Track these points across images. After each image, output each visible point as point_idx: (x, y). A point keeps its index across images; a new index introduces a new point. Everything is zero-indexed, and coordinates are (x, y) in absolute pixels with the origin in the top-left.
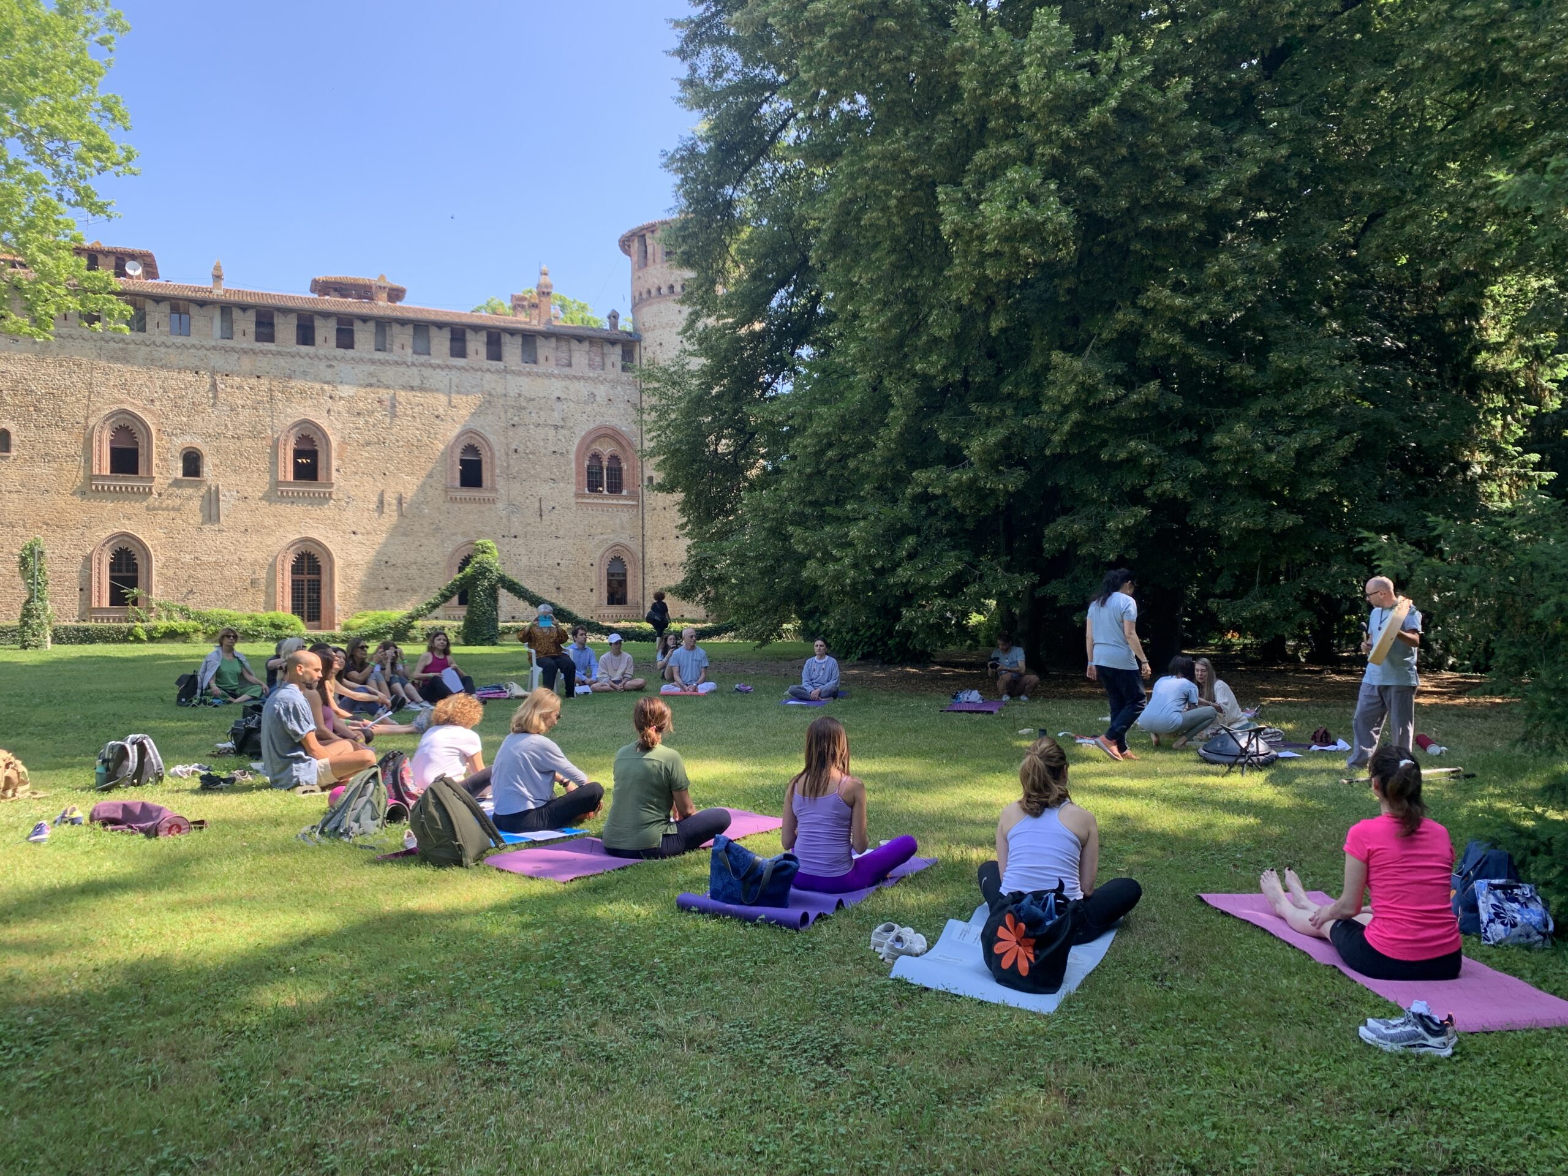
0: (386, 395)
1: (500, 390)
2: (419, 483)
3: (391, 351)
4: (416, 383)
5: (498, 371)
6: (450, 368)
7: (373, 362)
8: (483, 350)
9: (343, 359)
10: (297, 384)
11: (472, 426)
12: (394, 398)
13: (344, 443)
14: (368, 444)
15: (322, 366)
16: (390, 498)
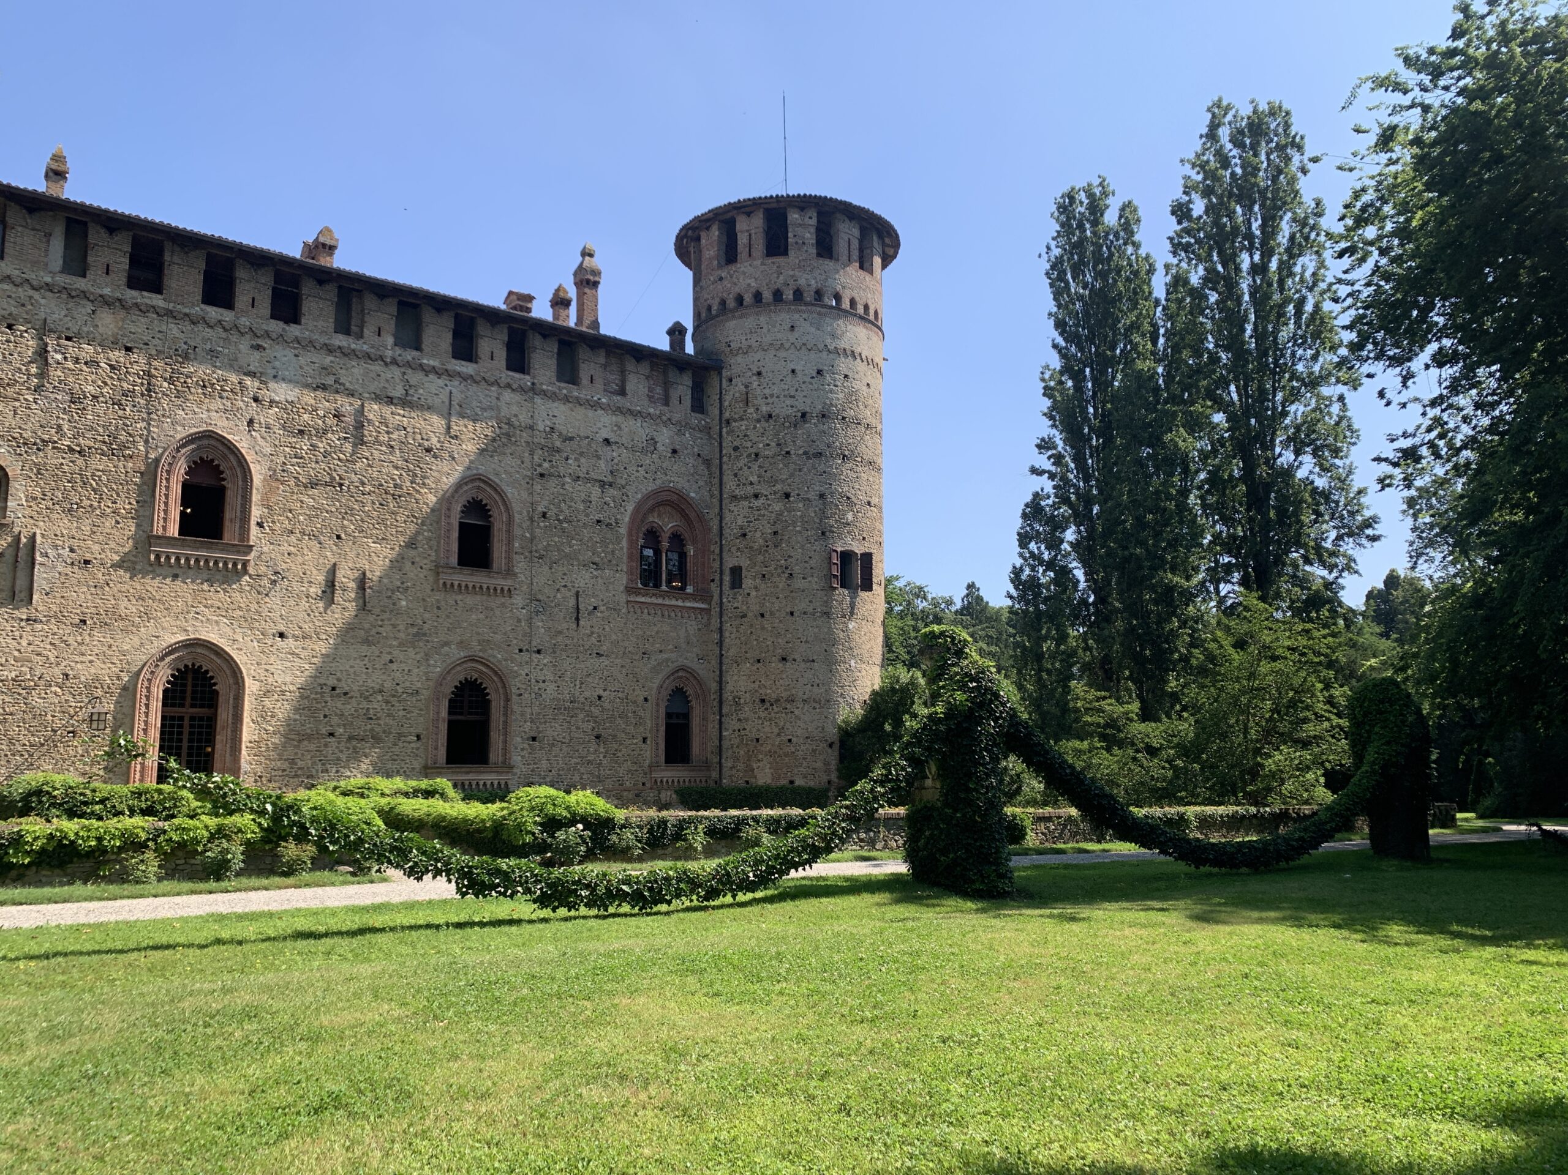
0: (347, 405)
1: (524, 418)
2: (392, 555)
3: (360, 336)
4: (398, 392)
5: (522, 390)
6: (450, 375)
7: (329, 350)
8: (501, 354)
9: (281, 339)
10: (198, 370)
11: (482, 469)
12: (361, 411)
13: (274, 477)
14: (313, 485)
15: (244, 345)
16: (346, 577)
